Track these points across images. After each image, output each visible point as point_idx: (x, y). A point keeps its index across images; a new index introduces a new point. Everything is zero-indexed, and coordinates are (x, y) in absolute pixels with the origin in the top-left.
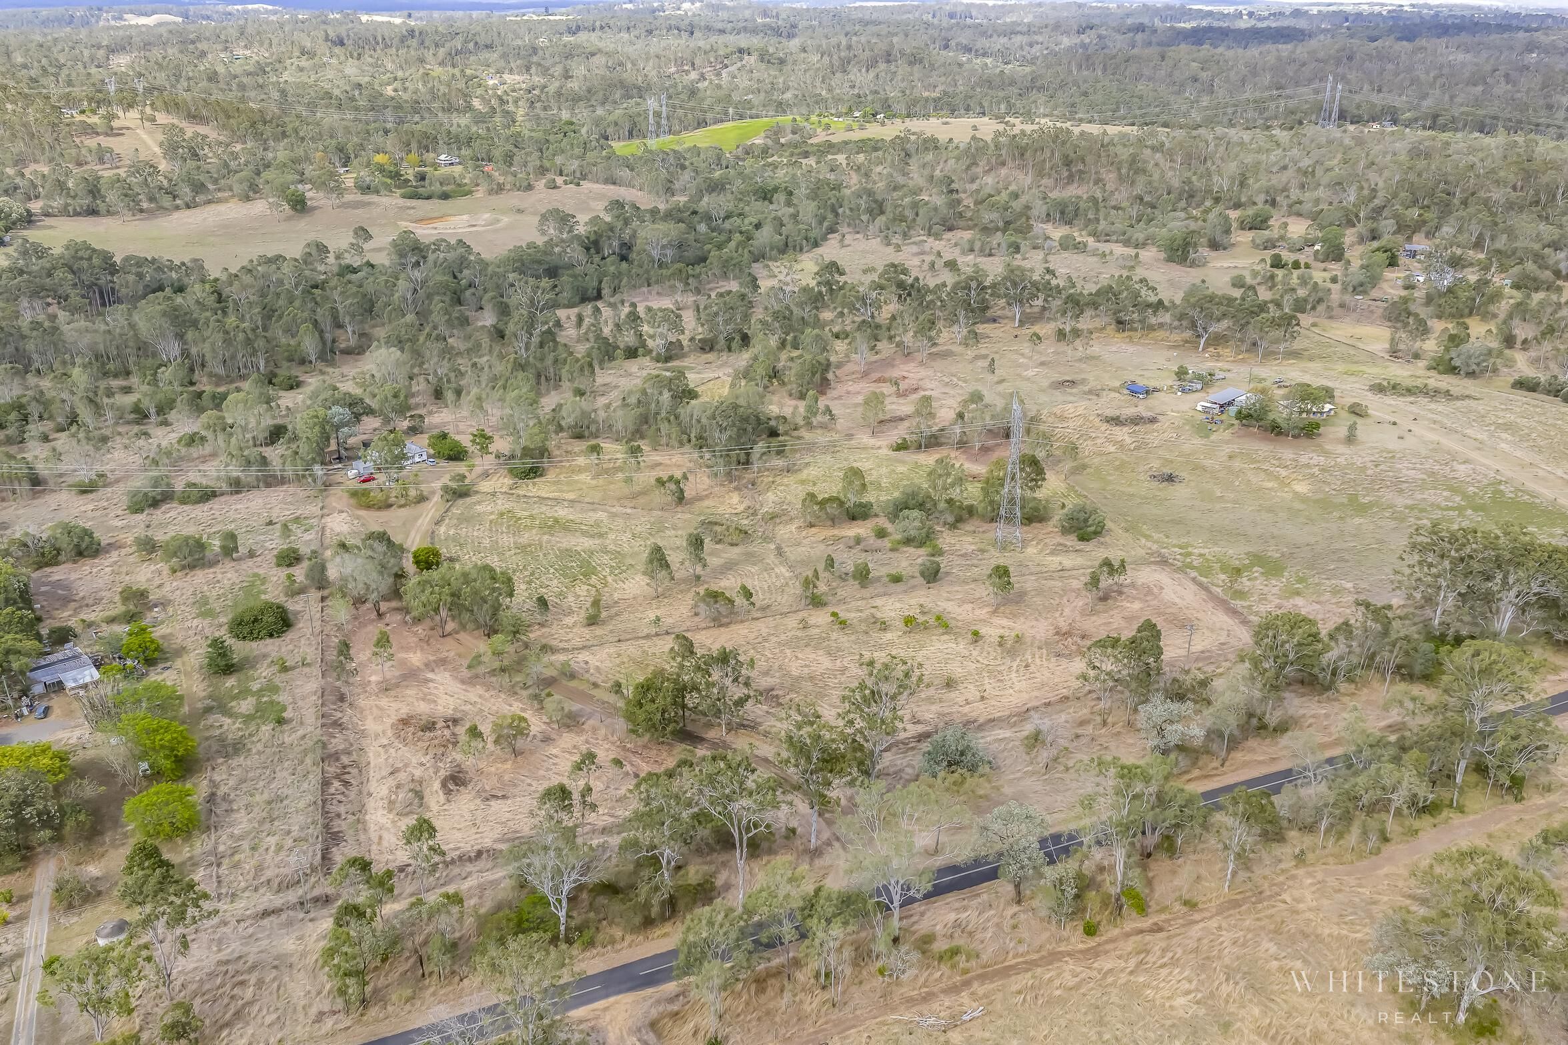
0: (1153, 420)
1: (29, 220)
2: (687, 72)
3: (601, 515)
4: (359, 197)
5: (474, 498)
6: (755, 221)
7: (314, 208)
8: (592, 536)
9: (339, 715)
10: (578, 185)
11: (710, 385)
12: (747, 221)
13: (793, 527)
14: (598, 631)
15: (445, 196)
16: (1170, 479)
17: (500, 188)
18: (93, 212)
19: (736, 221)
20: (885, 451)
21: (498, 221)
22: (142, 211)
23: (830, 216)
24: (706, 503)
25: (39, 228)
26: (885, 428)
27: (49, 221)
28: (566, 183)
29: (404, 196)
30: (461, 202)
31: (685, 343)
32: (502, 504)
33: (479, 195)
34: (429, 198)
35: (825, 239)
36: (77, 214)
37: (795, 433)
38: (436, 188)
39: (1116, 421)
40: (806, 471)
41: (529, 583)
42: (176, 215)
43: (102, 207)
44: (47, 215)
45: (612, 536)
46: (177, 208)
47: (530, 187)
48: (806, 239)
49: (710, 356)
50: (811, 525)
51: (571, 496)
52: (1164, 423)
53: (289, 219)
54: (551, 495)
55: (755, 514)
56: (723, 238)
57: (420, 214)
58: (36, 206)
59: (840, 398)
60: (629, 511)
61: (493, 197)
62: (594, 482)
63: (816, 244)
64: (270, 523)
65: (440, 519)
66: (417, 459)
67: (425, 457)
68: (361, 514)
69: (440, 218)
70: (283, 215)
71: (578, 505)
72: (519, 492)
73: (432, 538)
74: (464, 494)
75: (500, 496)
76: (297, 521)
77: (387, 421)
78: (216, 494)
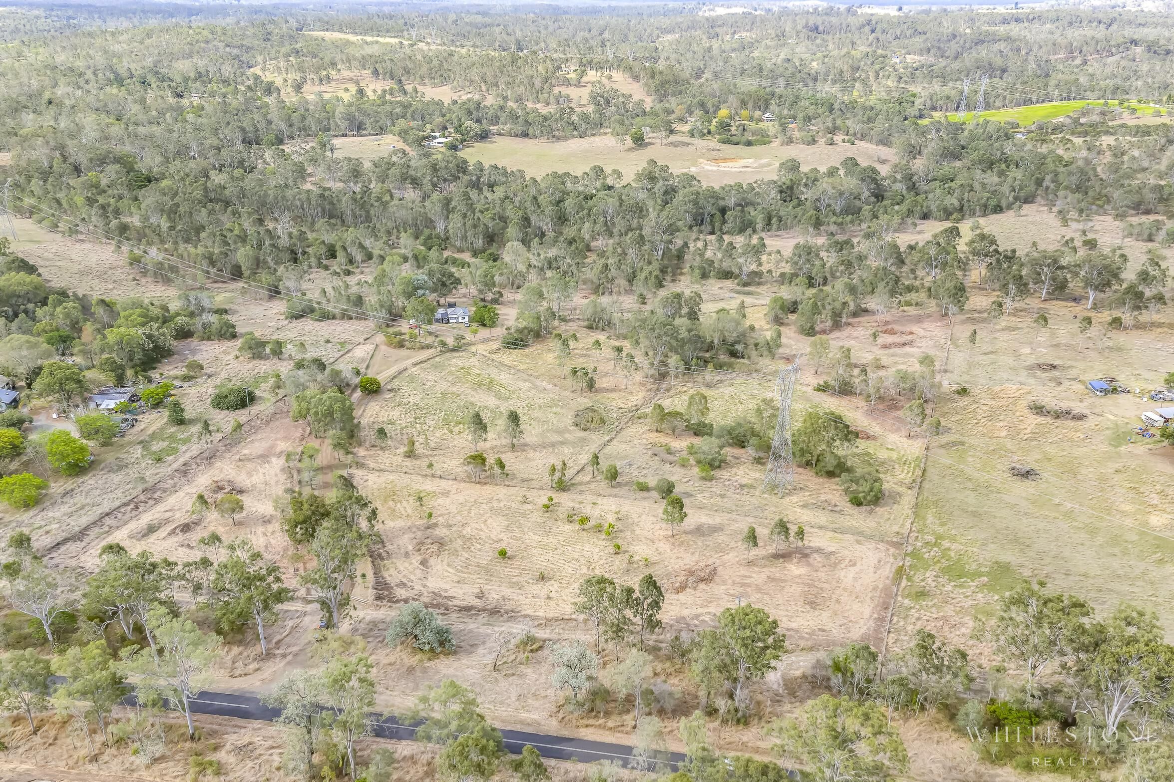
0: (1081, 417)
1: (484, 136)
2: (1073, 59)
3: (526, 385)
4: (687, 139)
5: (459, 354)
7: (650, 144)
9: (194, 466)
10: (853, 143)
11: (751, 309)
14: (408, 463)
15: (749, 144)
16: (1027, 474)
17: (790, 141)
18: (526, 135)
22: (554, 136)
24: (613, 395)
27: (498, 138)
28: (844, 141)
29: (719, 141)
30: (757, 149)
31: (764, 274)
32: (472, 362)
33: (772, 145)
34: (737, 144)
36: (517, 135)
38: (748, 136)
39: (1039, 409)
43: (531, 132)
44: (500, 134)
46: (574, 137)
47: (814, 141)
50: (658, 431)
51: (523, 367)
52: (1091, 421)
53: (630, 150)
54: (510, 363)
55: (633, 411)
58: (494, 128)
60: (550, 387)
61: (781, 148)
62: (552, 361)
63: (999, 211)
64: (328, 341)
65: (421, 362)
66: (460, 320)
67: (467, 319)
68: (383, 348)
69: (732, 159)
70: (625, 147)
71: (519, 374)
72: (494, 356)
73: (400, 373)
74: (455, 350)
75: (478, 356)
76: (343, 344)
77: (481, 292)
78: (334, 318)
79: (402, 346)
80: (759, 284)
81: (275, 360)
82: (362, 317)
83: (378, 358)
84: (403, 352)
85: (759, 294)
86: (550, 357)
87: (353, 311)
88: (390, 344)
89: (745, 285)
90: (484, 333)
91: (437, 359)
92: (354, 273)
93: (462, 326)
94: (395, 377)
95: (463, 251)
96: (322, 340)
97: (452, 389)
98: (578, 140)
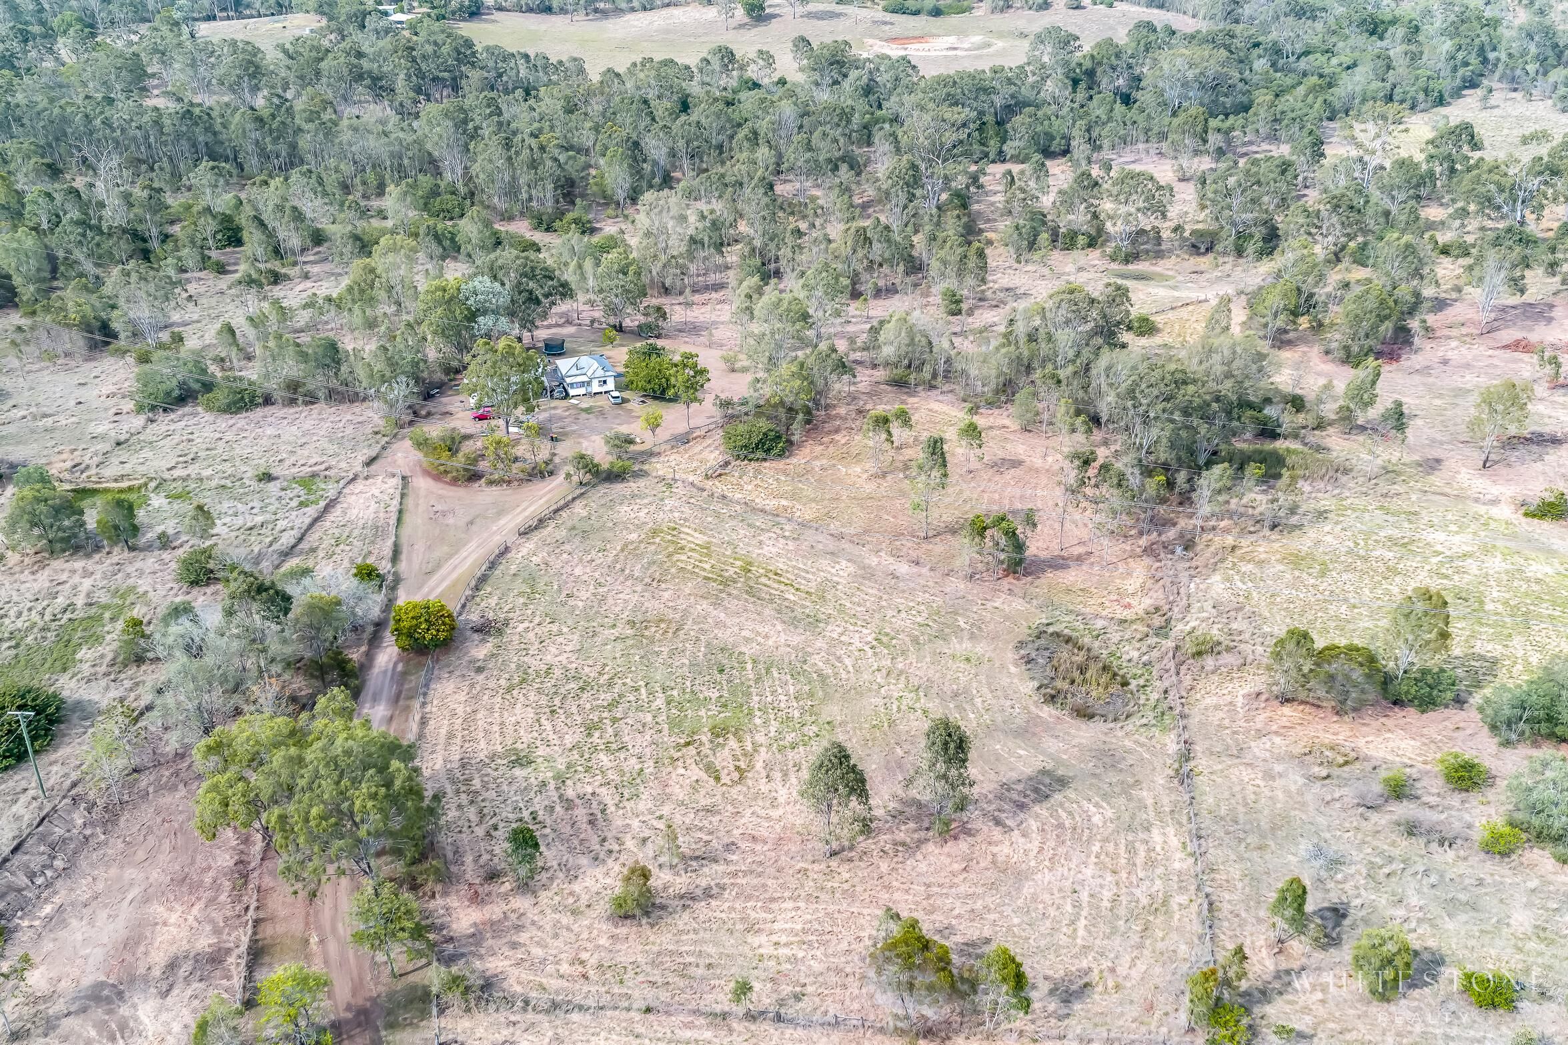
1: (474, 12)
3: (843, 570)
5: (632, 486)
6: (1347, 61)
7: (774, 16)
8: (794, 622)
11: (1184, 313)
12: (1334, 61)
13: (1241, 689)
15: (937, 12)
18: (546, 9)
19: (1318, 60)
20: (1505, 512)
21: (989, 46)
22: (596, 11)
23: (1474, 60)
24: (1071, 577)
25: (486, 21)
26: (1513, 456)
27: (498, 15)
28: (1094, 2)
29: (886, 10)
30: (954, 20)
31: (1165, 235)
32: (673, 508)
33: (979, 12)
34: (917, 13)
35: (1457, 93)
36: (530, 10)
37: (1314, 437)
40: (1312, 533)
41: (590, 729)
42: (630, 17)
44: (501, 9)
45: (833, 631)
46: (633, 10)
48: (1426, 91)
49: (1205, 262)
50: (1286, 700)
51: (807, 512)
53: (742, 26)
54: (771, 504)
55: (1163, 630)
56: (1289, 81)
57: (896, 31)
59: (1426, 370)
60: (903, 568)
61: (998, 16)
62: (869, 487)
63: (1440, 101)
64: (267, 477)
65: (541, 523)
66: (596, 388)
67: (611, 385)
68: (422, 484)
69: (919, 38)
70: (733, 23)
71: (810, 536)
72: (719, 487)
73: (493, 565)
74: (613, 476)
75: (679, 489)
76: (309, 481)
77: (612, 310)
78: (268, 401)
79: (474, 477)
80: (1159, 255)
81: (119, 554)
82: (343, 395)
83: (416, 520)
84: (483, 495)
85: (1167, 278)
86: (857, 474)
87: (317, 382)
88: (439, 475)
89: (1128, 259)
90: (674, 418)
91: (579, 509)
92: (287, 278)
93: (601, 402)
94: (483, 579)
95: (511, 218)
96: (249, 472)
97: (653, 606)
98: (641, 15)
